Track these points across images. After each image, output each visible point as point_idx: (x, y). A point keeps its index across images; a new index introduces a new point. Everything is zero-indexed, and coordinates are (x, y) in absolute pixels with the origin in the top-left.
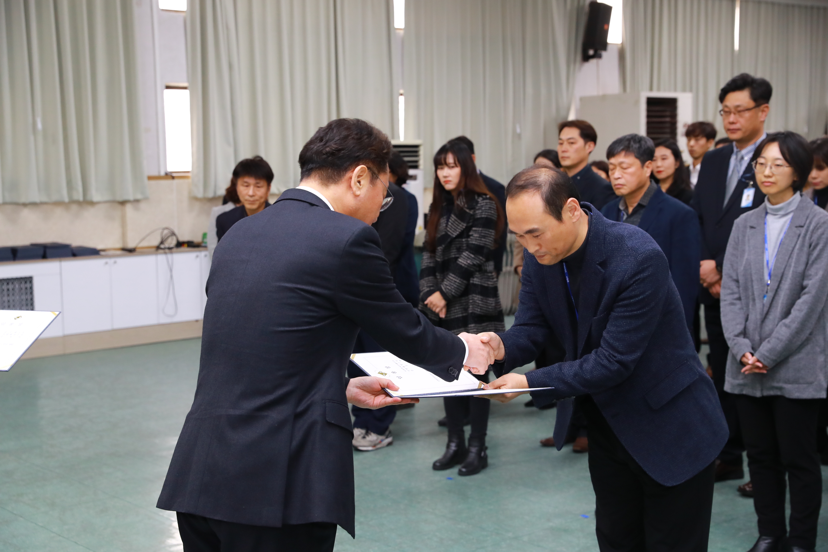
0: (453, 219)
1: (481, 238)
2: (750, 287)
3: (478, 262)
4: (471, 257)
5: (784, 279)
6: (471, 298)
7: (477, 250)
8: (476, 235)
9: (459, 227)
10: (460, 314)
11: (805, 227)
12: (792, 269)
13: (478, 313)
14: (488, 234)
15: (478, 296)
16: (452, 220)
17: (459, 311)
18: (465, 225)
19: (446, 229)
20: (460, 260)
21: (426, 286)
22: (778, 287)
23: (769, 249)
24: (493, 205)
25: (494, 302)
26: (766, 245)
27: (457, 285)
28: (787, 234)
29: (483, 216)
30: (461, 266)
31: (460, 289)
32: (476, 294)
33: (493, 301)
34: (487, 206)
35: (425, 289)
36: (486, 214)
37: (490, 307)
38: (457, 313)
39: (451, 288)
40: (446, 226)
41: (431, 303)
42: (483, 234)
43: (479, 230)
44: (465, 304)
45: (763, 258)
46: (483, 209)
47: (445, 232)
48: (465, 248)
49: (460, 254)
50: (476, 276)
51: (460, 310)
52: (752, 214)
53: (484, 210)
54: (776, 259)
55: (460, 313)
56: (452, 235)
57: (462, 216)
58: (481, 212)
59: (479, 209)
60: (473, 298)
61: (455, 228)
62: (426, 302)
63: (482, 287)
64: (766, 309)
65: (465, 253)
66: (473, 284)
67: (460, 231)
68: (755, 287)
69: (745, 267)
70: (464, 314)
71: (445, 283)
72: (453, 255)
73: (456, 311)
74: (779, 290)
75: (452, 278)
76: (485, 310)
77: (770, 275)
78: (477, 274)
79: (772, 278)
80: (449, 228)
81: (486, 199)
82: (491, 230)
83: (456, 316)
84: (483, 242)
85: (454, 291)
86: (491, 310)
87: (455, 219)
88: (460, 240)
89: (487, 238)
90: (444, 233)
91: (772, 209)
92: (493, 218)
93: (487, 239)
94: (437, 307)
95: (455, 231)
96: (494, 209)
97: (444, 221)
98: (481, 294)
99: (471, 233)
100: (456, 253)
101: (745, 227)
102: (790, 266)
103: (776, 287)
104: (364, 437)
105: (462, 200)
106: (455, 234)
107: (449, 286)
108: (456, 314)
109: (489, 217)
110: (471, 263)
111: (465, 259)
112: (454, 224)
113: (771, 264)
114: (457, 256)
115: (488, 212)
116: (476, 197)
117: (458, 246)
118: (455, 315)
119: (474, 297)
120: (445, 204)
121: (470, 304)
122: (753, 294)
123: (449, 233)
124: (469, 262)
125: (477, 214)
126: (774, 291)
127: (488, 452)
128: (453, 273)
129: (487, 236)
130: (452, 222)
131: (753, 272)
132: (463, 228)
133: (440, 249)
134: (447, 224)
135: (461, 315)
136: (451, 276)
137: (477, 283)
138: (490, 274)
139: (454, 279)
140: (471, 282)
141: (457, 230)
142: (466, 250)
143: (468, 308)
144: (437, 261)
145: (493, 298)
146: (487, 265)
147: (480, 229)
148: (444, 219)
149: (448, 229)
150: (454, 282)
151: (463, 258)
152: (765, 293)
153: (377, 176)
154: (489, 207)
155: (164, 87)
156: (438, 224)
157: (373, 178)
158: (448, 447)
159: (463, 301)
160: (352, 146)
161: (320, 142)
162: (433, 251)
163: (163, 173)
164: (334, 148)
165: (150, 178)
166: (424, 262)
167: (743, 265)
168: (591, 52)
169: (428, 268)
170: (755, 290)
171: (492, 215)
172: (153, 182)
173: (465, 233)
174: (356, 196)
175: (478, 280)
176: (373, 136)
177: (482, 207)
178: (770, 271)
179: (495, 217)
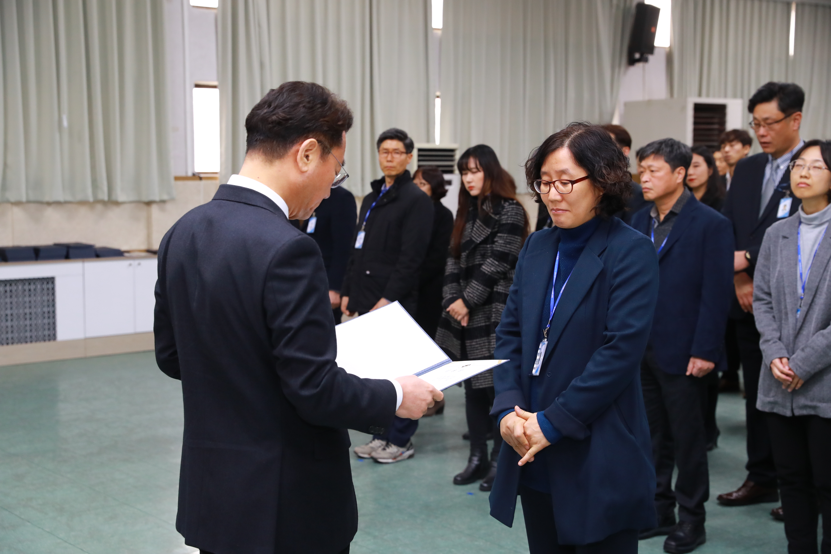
0: (478, 225)
1: (506, 244)
2: (782, 300)
3: (502, 269)
4: (495, 264)
5: (819, 293)
6: (494, 307)
7: (502, 257)
8: (501, 242)
9: (484, 233)
10: (483, 323)
12: (827, 283)
14: (514, 240)
15: (501, 305)
16: (477, 226)
18: (490, 230)
19: (471, 234)
20: (484, 267)
21: (448, 292)
22: (813, 301)
23: (802, 261)
24: (520, 210)
26: (799, 256)
27: (480, 294)
28: (821, 245)
29: (509, 222)
30: (484, 273)
31: (483, 296)
32: (500, 302)
34: (513, 211)
35: (448, 296)
36: (512, 219)
38: (480, 321)
39: (474, 295)
40: (471, 232)
41: (453, 310)
42: (508, 241)
43: (504, 236)
44: (488, 312)
45: (796, 270)
46: (509, 214)
47: (470, 237)
48: (489, 254)
49: (484, 261)
50: (501, 283)
51: (483, 318)
52: (786, 223)
53: (511, 215)
54: (809, 271)
55: (483, 321)
56: (476, 241)
57: (487, 221)
58: (507, 218)
59: (504, 215)
60: (496, 306)
61: (480, 234)
62: (448, 310)
64: (799, 324)
65: (489, 260)
66: (497, 292)
67: (484, 236)
68: (788, 300)
69: (777, 279)
70: (487, 323)
71: (468, 290)
72: (477, 261)
74: (813, 304)
77: (803, 288)
78: (502, 282)
79: (806, 291)
81: (513, 204)
82: (516, 237)
83: (479, 325)
84: (508, 249)
85: (476, 298)
87: (480, 225)
88: (485, 246)
89: (512, 244)
90: (468, 239)
91: (805, 219)
92: (520, 224)
93: (512, 246)
94: (459, 315)
95: (479, 237)
96: (520, 214)
99: (496, 240)
100: (480, 260)
101: (777, 237)
102: (825, 279)
103: (810, 302)
104: (384, 449)
105: (488, 205)
106: (479, 240)
107: (472, 294)
108: (479, 322)
109: (515, 222)
110: (495, 271)
111: (488, 266)
112: (479, 230)
113: (805, 276)
114: (482, 262)
115: (514, 218)
116: (503, 202)
117: (482, 252)
120: (471, 209)
121: (493, 313)
122: (786, 308)
123: (473, 239)
124: (492, 269)
125: (502, 219)
126: (808, 306)
128: (476, 281)
131: (786, 284)
132: (487, 234)
133: (464, 255)
134: (472, 229)
136: (474, 284)
137: (501, 291)
139: (477, 287)
140: (495, 290)
141: (482, 235)
142: (491, 257)
143: (492, 316)
144: (461, 267)
147: (506, 235)
148: (469, 224)
149: (473, 235)
150: (476, 289)
151: (487, 265)
152: (799, 307)
153: (328, 151)
154: (515, 213)
155: (193, 85)
156: (463, 229)
157: (325, 152)
158: (470, 461)
159: (485, 310)
160: (302, 116)
161: (268, 108)
162: (458, 257)
163: (190, 174)
164: (281, 116)
165: (177, 178)
166: (448, 268)
167: (776, 277)
168: (637, 56)
169: (452, 274)
170: (787, 304)
171: (518, 220)
172: (180, 183)
173: (490, 239)
174: (302, 172)
175: (502, 288)
176: (327, 105)
177: (508, 213)
178: (803, 284)
179: (521, 223)
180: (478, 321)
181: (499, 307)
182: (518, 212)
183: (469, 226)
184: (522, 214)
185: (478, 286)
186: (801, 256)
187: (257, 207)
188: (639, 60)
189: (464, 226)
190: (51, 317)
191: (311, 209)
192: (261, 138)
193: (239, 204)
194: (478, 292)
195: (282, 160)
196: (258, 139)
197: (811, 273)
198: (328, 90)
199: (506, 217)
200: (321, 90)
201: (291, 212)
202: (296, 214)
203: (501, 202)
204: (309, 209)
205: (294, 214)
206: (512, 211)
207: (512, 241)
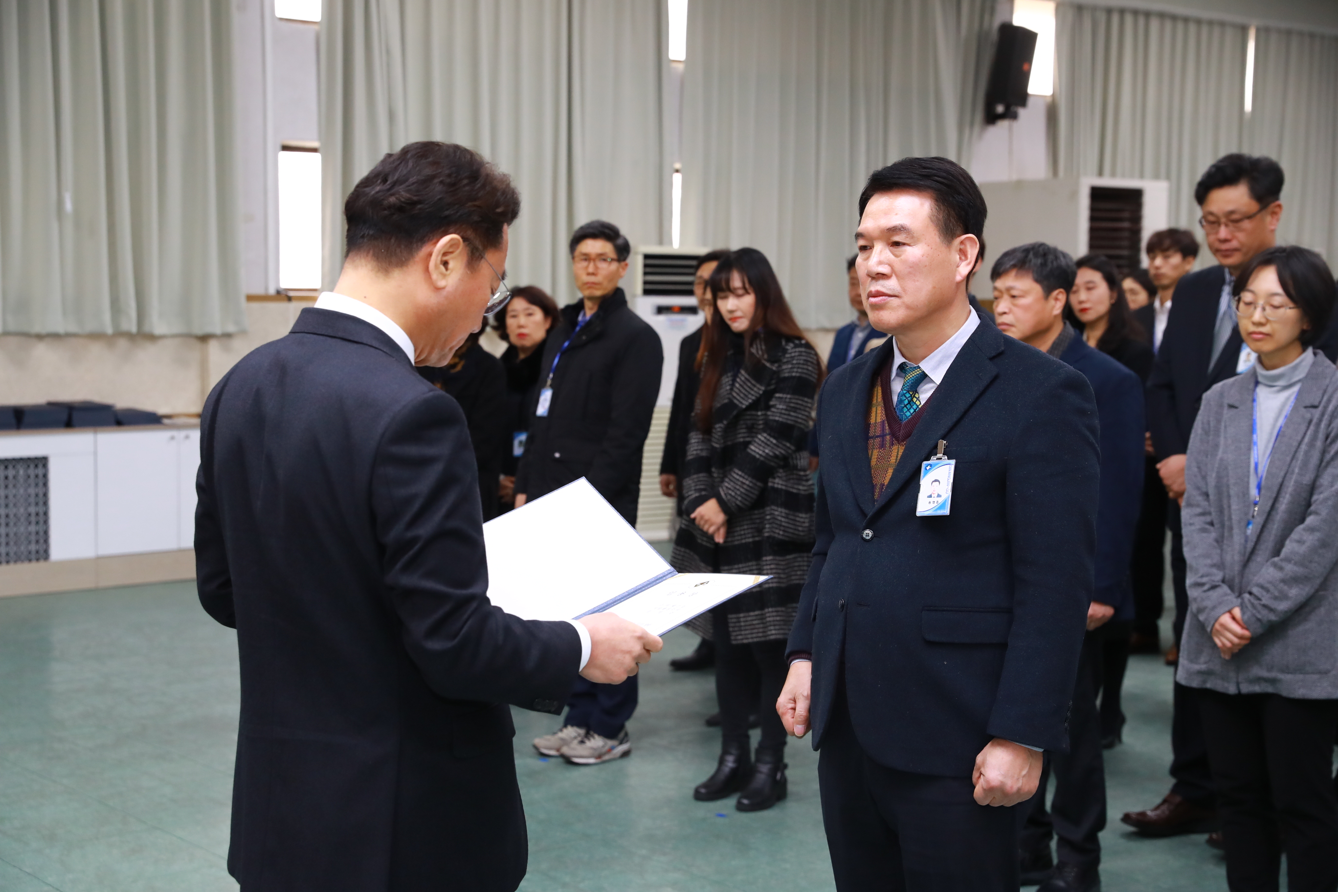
0: (743, 378)
1: (790, 411)
2: (1225, 506)
3: (783, 452)
4: (772, 442)
5: (1283, 494)
6: (768, 512)
7: (782, 431)
8: (781, 407)
9: (752, 392)
10: (749, 538)
11: (1320, 408)
13: (780, 537)
14: (802, 405)
15: (780, 509)
16: (741, 379)
17: (748, 533)
18: (763, 388)
19: (731, 394)
20: (752, 447)
21: (693, 488)
22: (1273, 507)
23: (1259, 443)
24: (812, 356)
25: (807, 520)
26: (1255, 436)
27: (746, 490)
28: (1289, 419)
29: (794, 374)
30: (754, 457)
31: (750, 495)
32: (777, 506)
33: (806, 518)
34: (800, 356)
35: (691, 495)
36: (800, 370)
37: (800, 529)
38: (745, 536)
39: (736, 493)
40: (732, 389)
41: (702, 517)
42: (792, 405)
43: (786, 398)
44: (758, 521)
45: (1249, 458)
46: (795, 362)
47: (729, 399)
48: (761, 427)
49: (753, 437)
50: (780, 475)
51: (750, 531)
52: (1233, 384)
53: (797, 364)
54: (1269, 460)
55: (750, 535)
56: (740, 405)
57: (758, 373)
58: (791, 368)
59: (787, 363)
60: (772, 512)
61: (746, 393)
62: (693, 516)
63: (788, 493)
64: (1250, 545)
65: (762, 436)
66: (773, 488)
67: (754, 398)
68: (1234, 507)
69: (1218, 472)
70: (757, 539)
71: (726, 484)
72: (741, 438)
73: (742, 532)
74: (1274, 513)
75: (738, 477)
76: (793, 534)
77: (1259, 487)
78: (781, 473)
79: (1263, 492)
80: (736, 392)
81: (801, 345)
82: (806, 399)
83: (744, 541)
84: (793, 418)
85: (740, 498)
86: (802, 534)
87: (746, 378)
88: (754, 413)
89: (798, 411)
90: (726, 401)
91: (1265, 377)
92: (811, 379)
93: (796, 413)
94: (711, 525)
95: (746, 399)
96: (812, 363)
97: (728, 381)
98: (785, 505)
99: (772, 403)
100: (745, 435)
101: (1221, 406)
103: (1268, 508)
104: (582, 742)
105: (759, 346)
106: (745, 404)
107: (733, 491)
108: (743, 537)
109: (804, 376)
110: (771, 454)
111: (760, 445)
112: (745, 386)
113: (1263, 469)
114: (748, 439)
115: (803, 369)
116: (784, 343)
117: (749, 422)
118: (742, 539)
119: (774, 510)
120: (730, 353)
121: (766, 522)
122: (1230, 519)
123: (735, 401)
124: (767, 451)
125: (783, 370)
126: (1265, 515)
127: (789, 773)
128: (740, 470)
129: (800, 409)
130: (741, 383)
131: (1232, 481)
132: (759, 393)
133: (719, 427)
134: (733, 385)
135: (751, 540)
136: (737, 474)
137: (780, 486)
138: (802, 473)
139: (741, 479)
140: (770, 484)
141: (750, 396)
142: (764, 431)
143: (764, 528)
144: (713, 447)
145: (806, 513)
146: (798, 457)
147: (789, 396)
148: (728, 377)
149: (735, 394)
150: (739, 483)
151: (758, 444)
152: (1250, 517)
153: (480, 255)
154: (805, 360)
155: (279, 147)
156: (717, 385)
157: (474, 257)
158: (721, 762)
159: (755, 517)
160: (439, 197)
161: (382, 184)
162: (707, 431)
163: (272, 291)
164: (403, 198)
165: (251, 298)
166: (692, 449)
167: (1215, 470)
168: (1000, 109)
169: (699, 459)
170: (1233, 512)
171: (810, 373)
172: (255, 305)
173: (763, 403)
174: (438, 289)
175: (781, 482)
176: (478, 181)
177: (793, 360)
178: (1259, 480)
179: (814, 378)
180: (741, 535)
181: (776, 513)
182: (809, 359)
183: (726, 380)
184: (815, 362)
185: (743, 478)
186: (1257, 436)
187: (362, 346)
188: (1003, 116)
189: (719, 380)
190: (42, 522)
191: (451, 349)
192: (371, 232)
193: (334, 340)
194: (743, 488)
195: (405, 269)
196: (366, 235)
197: (1271, 462)
198: (481, 157)
199: (790, 366)
200: (469, 157)
201: (417, 354)
202: (426, 357)
203: (781, 343)
204: (447, 350)
205: (422, 357)
206: (798, 358)
207: (798, 406)
